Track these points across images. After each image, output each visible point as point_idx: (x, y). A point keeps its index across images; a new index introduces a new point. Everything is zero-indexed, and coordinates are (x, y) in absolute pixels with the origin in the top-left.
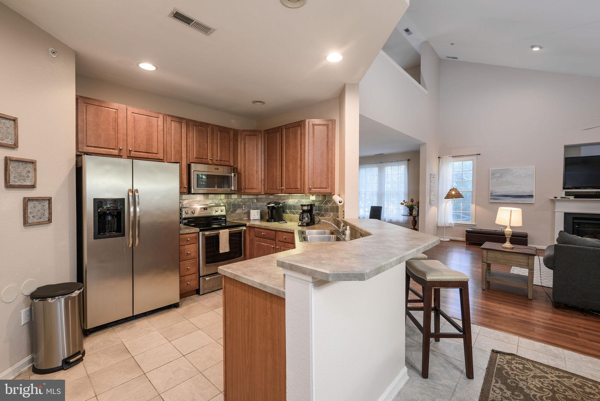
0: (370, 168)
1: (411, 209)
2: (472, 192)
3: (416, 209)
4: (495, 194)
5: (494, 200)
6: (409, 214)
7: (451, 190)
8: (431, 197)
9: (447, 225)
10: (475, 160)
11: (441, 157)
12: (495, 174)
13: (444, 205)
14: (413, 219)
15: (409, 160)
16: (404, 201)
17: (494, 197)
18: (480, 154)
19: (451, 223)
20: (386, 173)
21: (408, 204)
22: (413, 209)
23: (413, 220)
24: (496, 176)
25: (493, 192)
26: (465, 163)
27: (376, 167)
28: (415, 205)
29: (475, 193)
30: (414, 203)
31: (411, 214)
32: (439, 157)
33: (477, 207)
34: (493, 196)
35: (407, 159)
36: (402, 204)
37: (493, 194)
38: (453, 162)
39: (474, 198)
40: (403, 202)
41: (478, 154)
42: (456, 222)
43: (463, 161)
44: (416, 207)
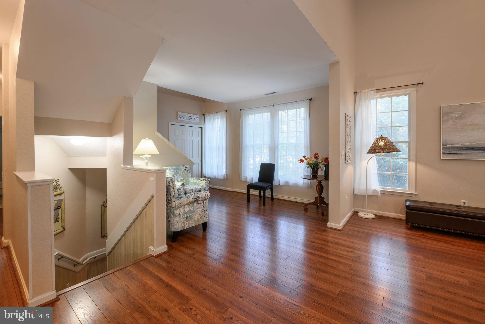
0: (260, 113)
1: (314, 168)
2: (409, 143)
3: (322, 169)
4: (451, 145)
5: (450, 155)
6: (312, 176)
7: (378, 140)
8: (347, 151)
9: (370, 193)
10: (414, 94)
11: (357, 91)
12: (450, 113)
13: (364, 163)
14: (318, 183)
15: (311, 99)
16: (304, 157)
17: (450, 150)
18: (422, 83)
19: (375, 191)
20: (280, 120)
21: (311, 162)
22: (318, 169)
23: (318, 185)
24: (453, 117)
25: (448, 143)
26: (396, 99)
27: (267, 112)
28: (321, 163)
29: (414, 145)
30: (319, 160)
31: (314, 176)
32: (354, 93)
33: (418, 166)
34: (448, 148)
35: (308, 99)
36: (301, 161)
37: (448, 146)
38: (377, 98)
39: (414, 153)
40: (303, 159)
41: (418, 84)
42: (384, 188)
43: (392, 96)
44: (322, 166)
